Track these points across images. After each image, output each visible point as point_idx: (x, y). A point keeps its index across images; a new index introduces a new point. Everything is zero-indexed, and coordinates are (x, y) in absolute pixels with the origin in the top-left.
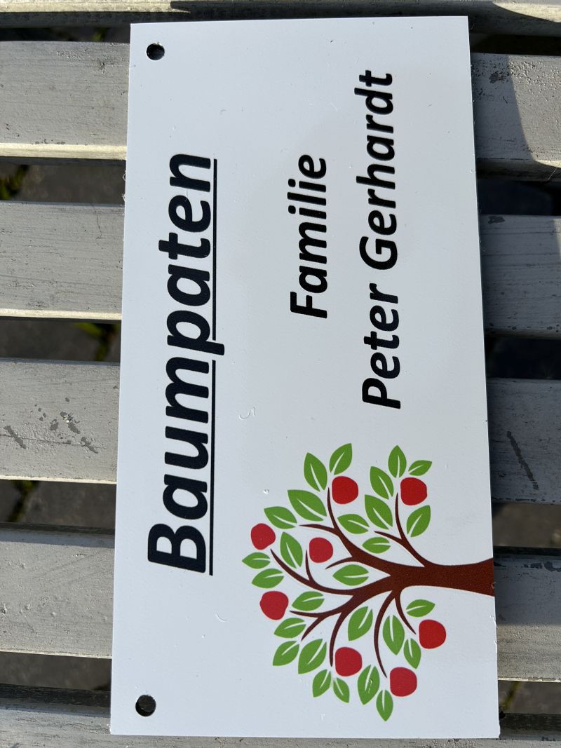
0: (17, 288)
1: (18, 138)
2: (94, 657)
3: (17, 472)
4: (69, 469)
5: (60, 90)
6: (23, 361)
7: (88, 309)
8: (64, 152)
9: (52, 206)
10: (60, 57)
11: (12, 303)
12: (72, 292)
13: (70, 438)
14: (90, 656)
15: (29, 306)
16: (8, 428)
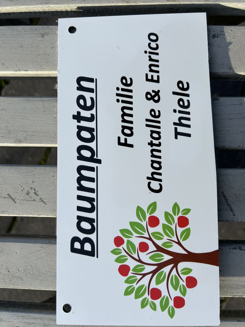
0: (10, 134)
1: (7, 69)
2: (48, 290)
3: (13, 213)
4: (35, 211)
5: (25, 48)
6: (14, 166)
7: (40, 143)
8: (28, 74)
9: (24, 98)
10: (24, 33)
11: (8, 141)
12: (33, 136)
13: (35, 198)
14: (47, 290)
15: (15, 142)
16: (8, 195)
